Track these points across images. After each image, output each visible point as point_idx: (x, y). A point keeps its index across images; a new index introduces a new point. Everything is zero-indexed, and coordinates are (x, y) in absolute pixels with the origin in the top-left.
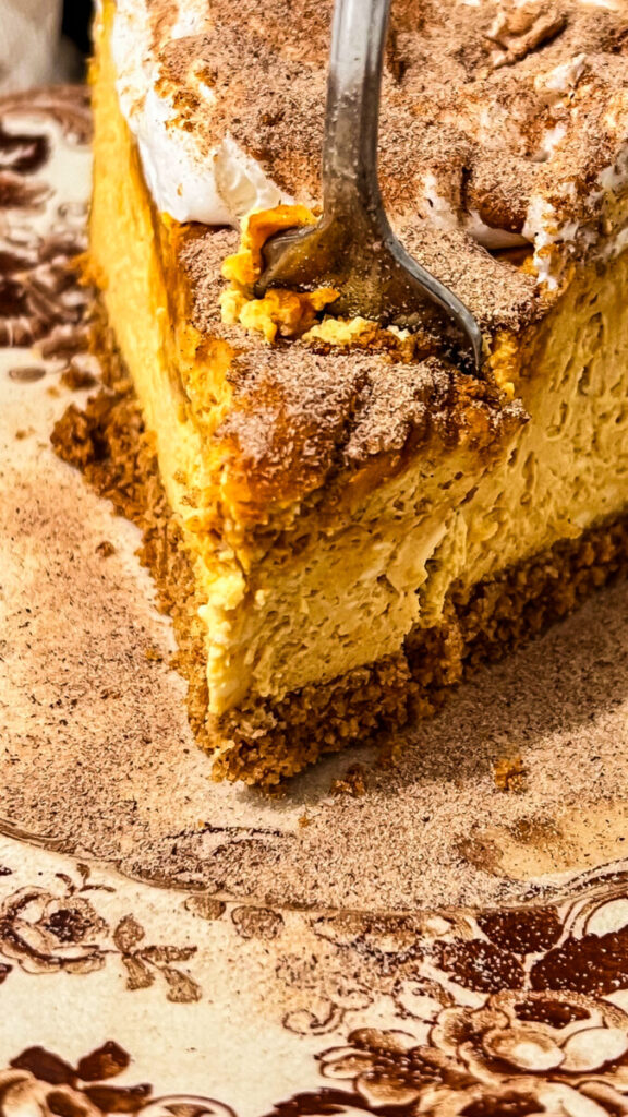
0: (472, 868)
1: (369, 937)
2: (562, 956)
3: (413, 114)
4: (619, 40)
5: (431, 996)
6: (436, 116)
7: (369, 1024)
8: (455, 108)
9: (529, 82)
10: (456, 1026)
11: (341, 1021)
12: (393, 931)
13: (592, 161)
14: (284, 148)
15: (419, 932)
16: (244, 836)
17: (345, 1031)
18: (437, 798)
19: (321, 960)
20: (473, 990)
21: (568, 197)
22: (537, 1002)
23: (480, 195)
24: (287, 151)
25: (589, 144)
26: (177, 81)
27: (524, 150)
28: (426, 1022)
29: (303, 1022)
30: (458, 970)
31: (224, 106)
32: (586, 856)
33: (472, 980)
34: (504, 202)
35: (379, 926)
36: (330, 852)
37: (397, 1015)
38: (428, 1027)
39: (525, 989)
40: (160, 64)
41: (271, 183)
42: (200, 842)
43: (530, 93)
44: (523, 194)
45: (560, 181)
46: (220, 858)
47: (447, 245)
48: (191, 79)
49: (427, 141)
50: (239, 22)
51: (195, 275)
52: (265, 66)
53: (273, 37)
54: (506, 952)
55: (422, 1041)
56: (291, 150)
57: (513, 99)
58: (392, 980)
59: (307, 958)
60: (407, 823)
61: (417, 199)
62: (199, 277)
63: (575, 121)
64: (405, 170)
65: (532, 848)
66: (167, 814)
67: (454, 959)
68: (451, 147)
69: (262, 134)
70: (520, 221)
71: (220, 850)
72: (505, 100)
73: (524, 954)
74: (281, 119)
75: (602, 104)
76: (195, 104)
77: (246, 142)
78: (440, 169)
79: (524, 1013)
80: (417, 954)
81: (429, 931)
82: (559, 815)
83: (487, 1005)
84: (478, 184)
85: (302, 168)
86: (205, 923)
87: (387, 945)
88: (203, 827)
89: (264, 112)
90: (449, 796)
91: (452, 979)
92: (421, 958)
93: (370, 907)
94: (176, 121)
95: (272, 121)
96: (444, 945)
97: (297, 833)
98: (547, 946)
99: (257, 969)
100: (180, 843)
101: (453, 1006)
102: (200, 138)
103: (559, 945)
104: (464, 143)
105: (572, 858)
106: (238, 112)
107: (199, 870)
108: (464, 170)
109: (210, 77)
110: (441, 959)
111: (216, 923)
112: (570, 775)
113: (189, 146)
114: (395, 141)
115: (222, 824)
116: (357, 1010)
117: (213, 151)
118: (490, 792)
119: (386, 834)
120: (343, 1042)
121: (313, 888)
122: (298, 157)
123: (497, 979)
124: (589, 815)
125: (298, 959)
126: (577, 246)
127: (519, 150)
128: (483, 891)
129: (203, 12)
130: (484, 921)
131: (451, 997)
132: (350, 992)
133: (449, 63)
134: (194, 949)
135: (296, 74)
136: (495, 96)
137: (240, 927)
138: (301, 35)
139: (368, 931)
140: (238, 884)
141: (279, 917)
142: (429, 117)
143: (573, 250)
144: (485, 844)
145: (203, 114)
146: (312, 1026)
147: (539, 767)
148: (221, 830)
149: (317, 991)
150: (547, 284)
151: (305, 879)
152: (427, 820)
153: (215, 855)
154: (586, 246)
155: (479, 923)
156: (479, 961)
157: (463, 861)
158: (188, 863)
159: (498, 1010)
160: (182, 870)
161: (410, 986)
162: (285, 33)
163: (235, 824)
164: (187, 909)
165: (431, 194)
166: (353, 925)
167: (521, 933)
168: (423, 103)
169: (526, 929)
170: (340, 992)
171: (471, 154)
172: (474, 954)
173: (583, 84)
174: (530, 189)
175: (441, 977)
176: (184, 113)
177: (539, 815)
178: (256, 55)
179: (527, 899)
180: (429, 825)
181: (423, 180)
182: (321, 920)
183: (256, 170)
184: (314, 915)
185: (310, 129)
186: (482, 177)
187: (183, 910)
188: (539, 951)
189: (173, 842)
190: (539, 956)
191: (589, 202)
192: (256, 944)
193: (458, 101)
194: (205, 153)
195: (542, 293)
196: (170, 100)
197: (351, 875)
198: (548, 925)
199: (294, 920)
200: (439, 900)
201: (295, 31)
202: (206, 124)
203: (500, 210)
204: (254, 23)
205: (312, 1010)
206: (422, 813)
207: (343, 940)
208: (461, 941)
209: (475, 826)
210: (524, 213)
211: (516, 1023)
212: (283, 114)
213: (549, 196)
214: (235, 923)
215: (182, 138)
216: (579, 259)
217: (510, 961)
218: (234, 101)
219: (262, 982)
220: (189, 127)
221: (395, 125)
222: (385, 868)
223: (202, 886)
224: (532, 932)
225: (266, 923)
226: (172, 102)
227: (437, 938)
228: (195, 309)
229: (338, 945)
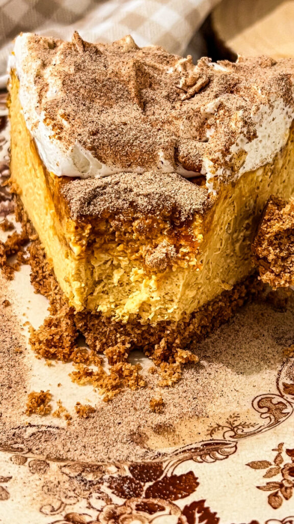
0: (135, 444)
1: (83, 474)
2: (160, 484)
3: (152, 126)
4: (233, 88)
5: (103, 499)
6: (161, 126)
7: (75, 511)
8: (169, 122)
9: (198, 110)
10: (110, 512)
11: (64, 510)
12: (93, 472)
13: (227, 142)
14: (100, 145)
15: (104, 472)
16: (44, 429)
17: (64, 514)
18: (126, 414)
19: (62, 484)
20: (121, 497)
21: (219, 158)
22: (145, 504)
23: (182, 158)
24: (102, 146)
25: (225, 135)
26: (53, 119)
27: (198, 138)
28: (98, 510)
29: (47, 510)
30: (116, 488)
31: (74, 128)
32: (183, 440)
33: (121, 493)
34: (193, 161)
35: (88, 469)
36: (77, 436)
37: (87, 507)
38: (98, 513)
39: (142, 497)
40: (45, 112)
41: (96, 159)
42: (25, 431)
43: (199, 114)
44: (200, 157)
45: (215, 152)
46: (32, 438)
47: (170, 179)
48: (59, 118)
49: (158, 137)
50: (76, 91)
51: (69, 199)
52: (89, 109)
53: (90, 96)
54: (138, 481)
55: (94, 519)
56: (103, 145)
57: (193, 117)
58: (88, 492)
59: (56, 482)
60: (111, 425)
61: (156, 161)
62: (70, 199)
63: (218, 126)
64: (151, 150)
65: (161, 437)
66: (14, 419)
67: (116, 484)
68: (169, 139)
69: (91, 140)
70: (199, 168)
71: (33, 434)
72: (189, 118)
73: (145, 482)
74: (98, 132)
75: (229, 118)
76: (61, 128)
77: (84, 143)
78: (165, 149)
79: (138, 508)
80: (101, 482)
81: (108, 472)
82: (175, 422)
83: (125, 504)
84: (181, 154)
85: (108, 152)
86: (18, 466)
87: (90, 477)
88: (27, 425)
89: (90, 130)
90: (131, 413)
91: (113, 493)
92: (103, 483)
93: (89, 461)
94: (54, 136)
95: (95, 133)
96: (113, 478)
97: (65, 428)
98: (155, 479)
99: (35, 486)
100: (17, 431)
101: (111, 504)
102: (64, 143)
103: (160, 479)
104: (174, 137)
105: (177, 441)
106: (80, 131)
107: (23, 443)
108: (175, 148)
109: (66, 116)
110: (111, 484)
111: (22, 467)
112: (183, 405)
113: (60, 146)
114: (145, 138)
115: (36, 424)
116: (71, 505)
117: (70, 148)
118: (148, 412)
119: (102, 429)
120: (62, 518)
121: (67, 452)
122: (106, 148)
123: (131, 493)
124: (187, 423)
125: (52, 482)
126: (224, 177)
127: (196, 138)
128: (137, 455)
129: (60, 88)
130: (132, 468)
131: (111, 500)
132: (70, 497)
133: (164, 100)
134: (11, 478)
135: (101, 111)
136: (185, 117)
137: (31, 468)
138: (102, 94)
139: (83, 471)
140: (37, 449)
141: (48, 464)
142: (159, 127)
143: (222, 178)
144: (142, 434)
145: (65, 132)
146: (51, 511)
147: (171, 401)
148: (35, 426)
149: (57, 497)
150: (212, 193)
151: (65, 448)
152: (120, 423)
153: (30, 437)
154: (227, 176)
155: (129, 469)
156: (126, 485)
157: (132, 441)
158: (19, 440)
159: (129, 506)
160: (16, 443)
161: (95, 495)
162: (95, 94)
163: (40, 423)
164: (11, 460)
165: (162, 159)
166: (78, 468)
167: (146, 474)
168: (155, 121)
169: (148, 472)
170: (66, 497)
171: (177, 141)
172: (124, 482)
173: (220, 110)
174: (203, 155)
175: (109, 492)
176: (57, 132)
177: (167, 422)
178: (84, 105)
179: (154, 459)
180: (120, 426)
181: (159, 154)
182: (65, 466)
183: (89, 155)
184: (63, 464)
185: (110, 136)
186: (183, 150)
187: (9, 461)
188: (152, 481)
189: (14, 431)
190: (151, 484)
191: (227, 159)
192: (36, 476)
193: (170, 119)
194: (67, 149)
195: (211, 197)
196: (50, 127)
197: (84, 447)
198: (158, 470)
199: (54, 466)
200: (118, 458)
201: (99, 93)
202: (67, 137)
203: (191, 164)
204: (82, 91)
205: (53, 505)
206: (119, 420)
207: (72, 475)
208: (120, 476)
209: (139, 427)
210: (201, 165)
211: (134, 512)
212: (99, 130)
213: (211, 158)
214: (30, 467)
215: (57, 143)
216: (225, 182)
217: (139, 486)
218: (77, 126)
219: (35, 492)
220: (60, 138)
221: (145, 131)
222: (99, 444)
223: (22, 450)
224: (150, 474)
225: (42, 467)
226: (52, 128)
227: (111, 475)
228: (71, 212)
229: (70, 477)
